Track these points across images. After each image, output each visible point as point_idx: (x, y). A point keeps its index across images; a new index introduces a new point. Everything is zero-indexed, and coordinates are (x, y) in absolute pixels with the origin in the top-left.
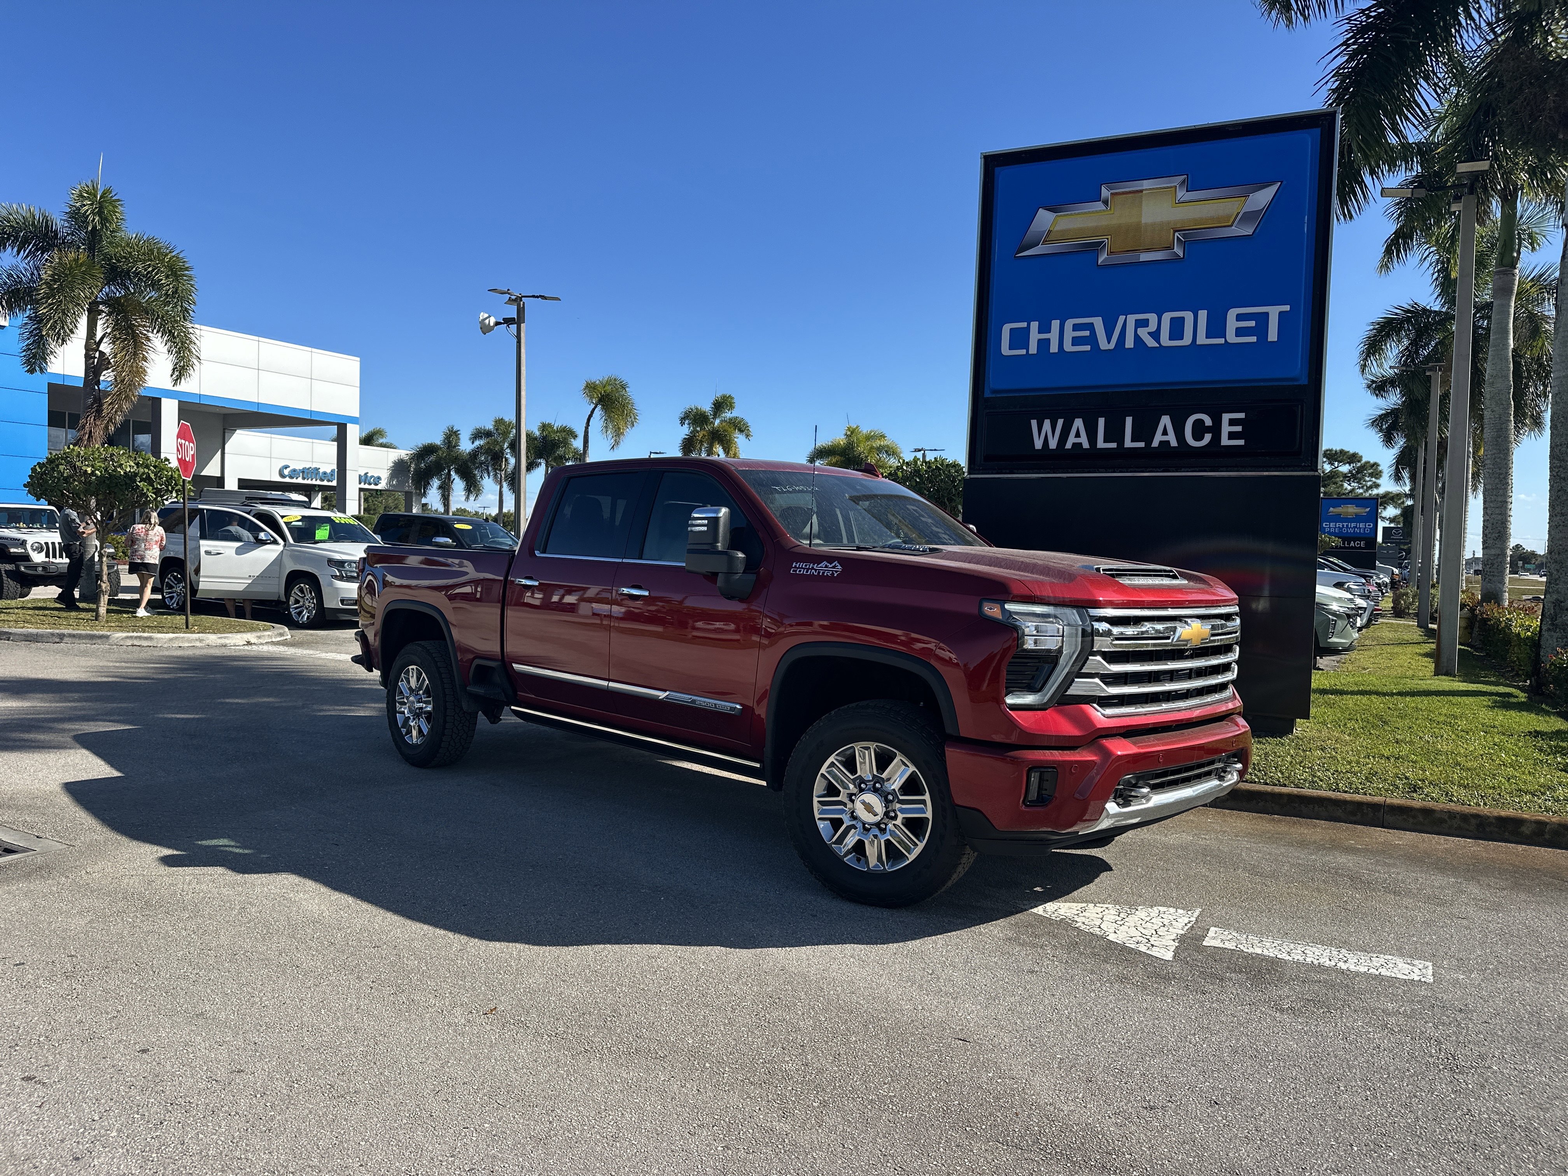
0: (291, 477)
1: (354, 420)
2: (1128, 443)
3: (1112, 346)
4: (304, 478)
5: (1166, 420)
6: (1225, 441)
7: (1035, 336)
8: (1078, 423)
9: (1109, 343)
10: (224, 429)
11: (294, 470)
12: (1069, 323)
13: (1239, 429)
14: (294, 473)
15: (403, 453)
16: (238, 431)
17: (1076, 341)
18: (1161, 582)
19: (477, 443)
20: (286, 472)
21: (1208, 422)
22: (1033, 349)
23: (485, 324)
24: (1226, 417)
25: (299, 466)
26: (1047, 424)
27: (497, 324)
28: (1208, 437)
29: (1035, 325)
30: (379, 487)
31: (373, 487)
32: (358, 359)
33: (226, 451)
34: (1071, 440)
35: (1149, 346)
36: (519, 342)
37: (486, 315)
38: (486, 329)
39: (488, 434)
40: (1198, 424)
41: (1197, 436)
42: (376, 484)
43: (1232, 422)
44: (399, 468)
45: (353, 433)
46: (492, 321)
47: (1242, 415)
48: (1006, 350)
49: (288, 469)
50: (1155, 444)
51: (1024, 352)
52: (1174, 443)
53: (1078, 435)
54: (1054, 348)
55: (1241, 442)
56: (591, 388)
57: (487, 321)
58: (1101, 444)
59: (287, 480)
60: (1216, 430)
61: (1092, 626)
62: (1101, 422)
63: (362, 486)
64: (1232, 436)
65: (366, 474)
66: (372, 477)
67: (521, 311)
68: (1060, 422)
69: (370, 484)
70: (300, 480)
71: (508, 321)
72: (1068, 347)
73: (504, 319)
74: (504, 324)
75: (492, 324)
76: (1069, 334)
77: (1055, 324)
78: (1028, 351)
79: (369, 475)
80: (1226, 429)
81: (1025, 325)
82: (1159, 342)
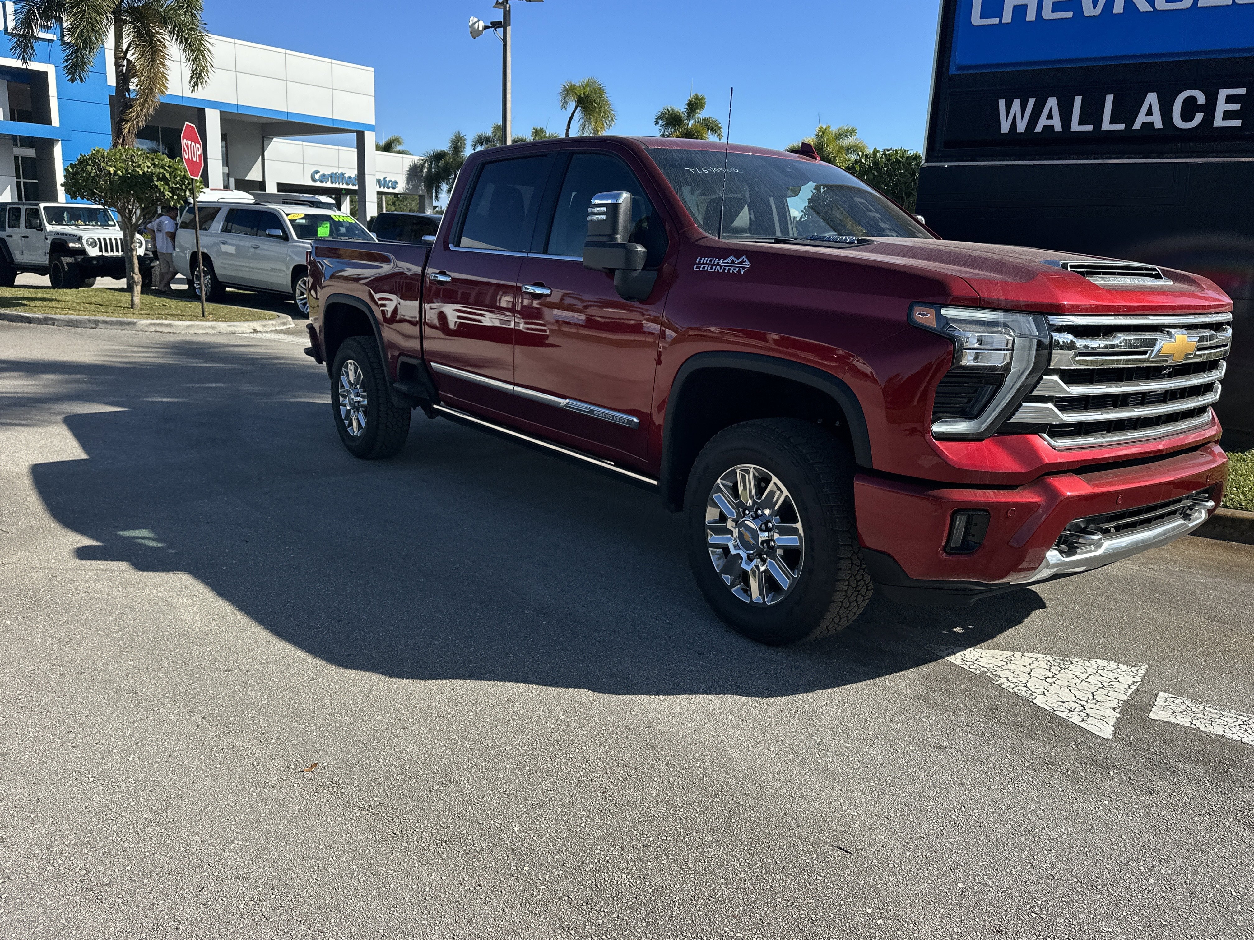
0: (322, 182)
1: (371, 128)
2: (1106, 125)
3: (1098, 11)
4: (332, 183)
5: (1152, 98)
6: (1219, 122)
7: (1010, 3)
8: (1052, 103)
9: (1094, 7)
10: (263, 137)
11: (324, 175)
13: (1237, 107)
14: (323, 178)
15: (416, 159)
16: (275, 139)
17: (1057, 6)
18: (1142, 283)
19: (479, 149)
20: (317, 177)
21: (1201, 99)
22: (1007, 17)
23: (474, 28)
24: (1223, 93)
25: (328, 172)
26: (1017, 103)
27: (486, 28)
28: (1199, 117)
30: (396, 191)
31: (391, 190)
32: (373, 69)
33: (266, 158)
34: (1043, 122)
35: (1141, 9)
36: (505, 45)
37: (476, 20)
38: (475, 34)
39: (488, 140)
40: (1190, 103)
41: (1187, 116)
42: (394, 188)
43: (1230, 99)
44: (414, 172)
45: (370, 139)
46: (481, 25)
47: (1242, 91)
48: (976, 20)
49: (319, 174)
50: (1137, 126)
51: (996, 21)
52: (1159, 125)
53: (1050, 117)
54: (1031, 16)
55: (1238, 123)
56: (569, 91)
57: (476, 26)
58: (1075, 127)
59: (318, 184)
60: (1209, 109)
61: (1052, 337)
62: (1078, 100)
63: (382, 190)
64: (1228, 115)
65: (385, 178)
66: (390, 181)
67: (507, 14)
68: (1032, 101)
69: (388, 188)
70: (329, 185)
71: (496, 25)
72: (1048, 14)
73: (492, 23)
74: (491, 27)
75: (481, 29)
78: (1001, 20)
79: (387, 179)
80: (1221, 106)
82: (1153, 5)
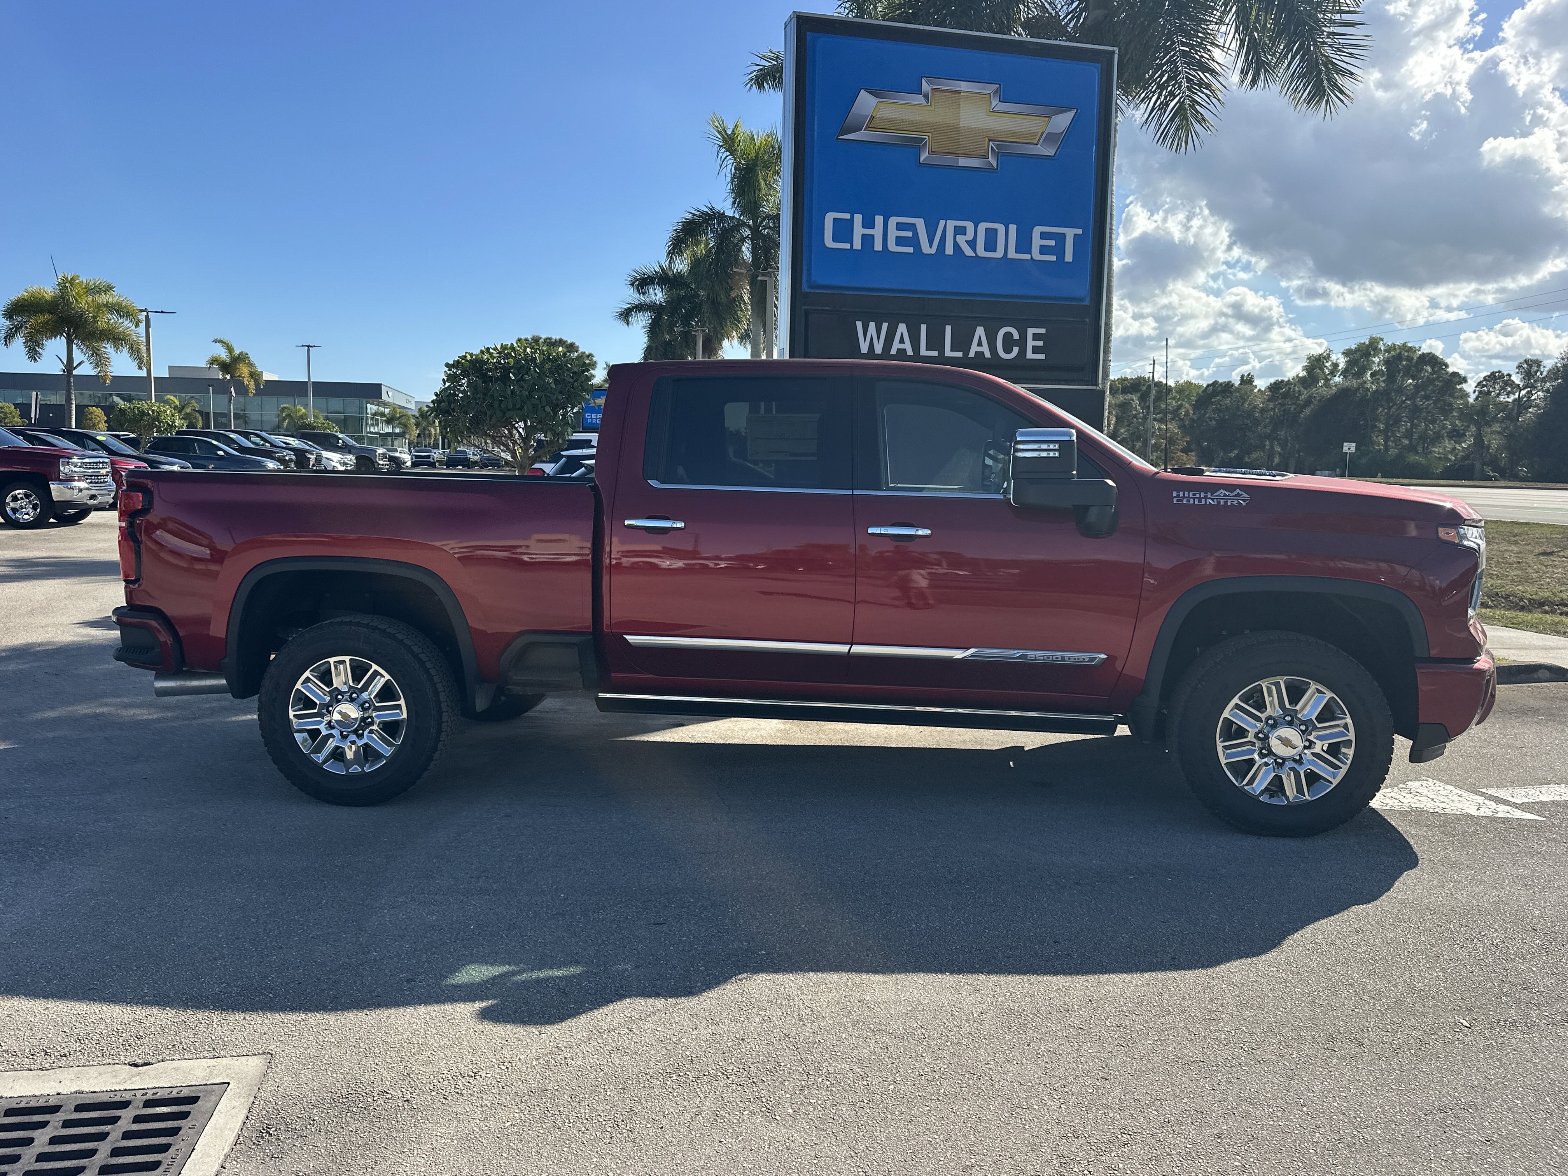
2: (948, 353)
3: (933, 251)
5: (980, 331)
6: (1030, 355)
7: (859, 231)
8: (902, 328)
9: (931, 247)
12: (893, 221)
13: (1040, 343)
17: (899, 241)
21: (1016, 336)
22: (857, 245)
24: (1031, 332)
26: (872, 325)
28: (1016, 350)
29: (858, 218)
34: (896, 346)
35: (967, 254)
40: (1008, 337)
41: (1007, 349)
43: (1036, 337)
47: (1043, 331)
48: (829, 242)
50: (972, 354)
51: (848, 246)
52: (988, 355)
53: (902, 341)
54: (878, 247)
55: (1042, 357)
58: (924, 352)
60: (1022, 343)
62: (924, 328)
64: (1035, 350)
68: (885, 326)
72: (892, 247)
76: (893, 233)
77: (879, 220)
78: (852, 246)
80: (1030, 343)
81: (847, 216)
82: (975, 252)
